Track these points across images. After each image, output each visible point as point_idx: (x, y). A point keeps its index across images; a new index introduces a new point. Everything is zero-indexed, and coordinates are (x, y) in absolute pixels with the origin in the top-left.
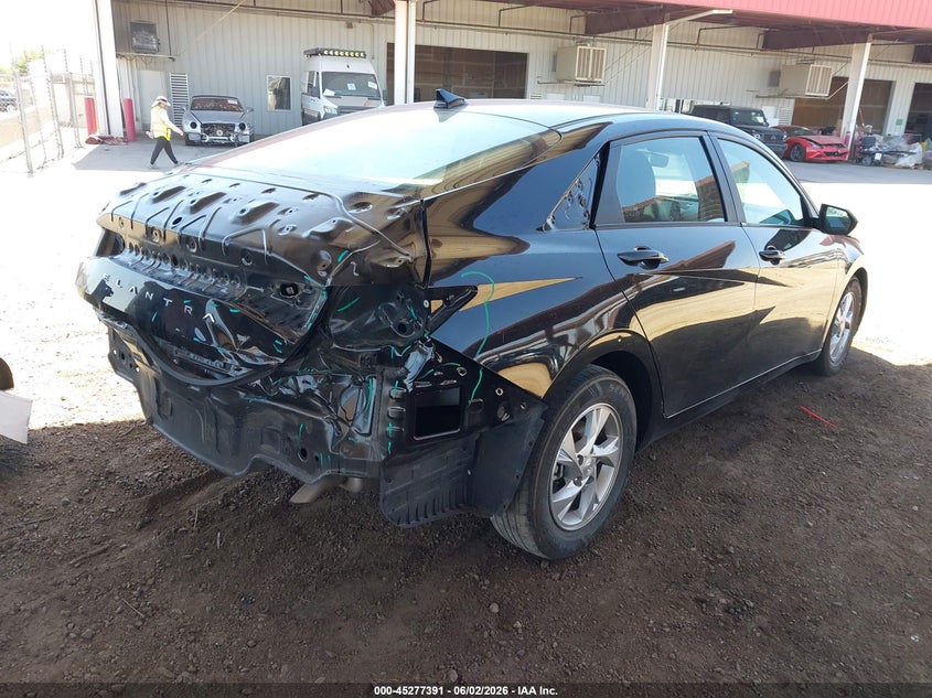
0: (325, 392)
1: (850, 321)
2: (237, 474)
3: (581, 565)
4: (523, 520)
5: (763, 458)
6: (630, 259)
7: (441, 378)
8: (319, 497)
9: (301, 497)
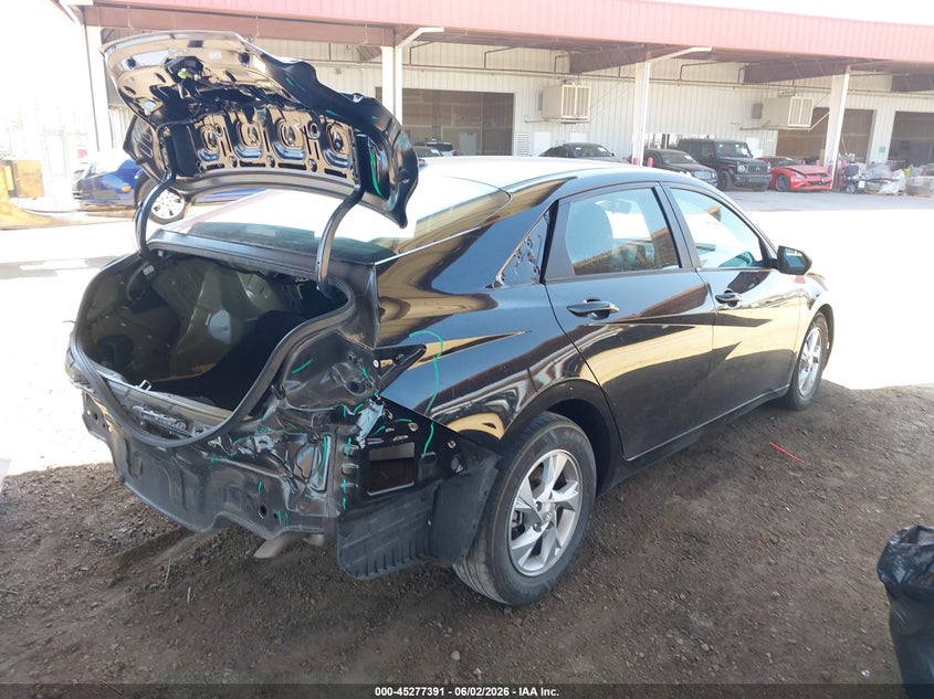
0: (281, 452)
1: (818, 355)
2: (203, 531)
3: (543, 609)
4: (482, 568)
5: (730, 496)
6: (578, 311)
7: (392, 435)
8: (282, 553)
9: (265, 552)
